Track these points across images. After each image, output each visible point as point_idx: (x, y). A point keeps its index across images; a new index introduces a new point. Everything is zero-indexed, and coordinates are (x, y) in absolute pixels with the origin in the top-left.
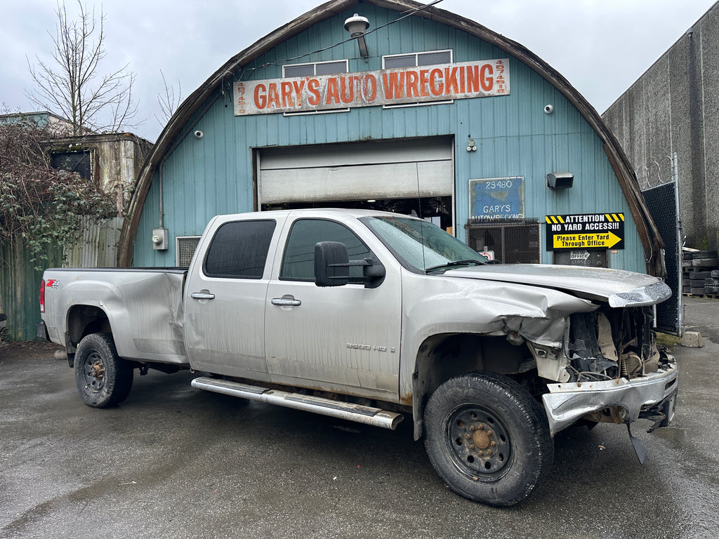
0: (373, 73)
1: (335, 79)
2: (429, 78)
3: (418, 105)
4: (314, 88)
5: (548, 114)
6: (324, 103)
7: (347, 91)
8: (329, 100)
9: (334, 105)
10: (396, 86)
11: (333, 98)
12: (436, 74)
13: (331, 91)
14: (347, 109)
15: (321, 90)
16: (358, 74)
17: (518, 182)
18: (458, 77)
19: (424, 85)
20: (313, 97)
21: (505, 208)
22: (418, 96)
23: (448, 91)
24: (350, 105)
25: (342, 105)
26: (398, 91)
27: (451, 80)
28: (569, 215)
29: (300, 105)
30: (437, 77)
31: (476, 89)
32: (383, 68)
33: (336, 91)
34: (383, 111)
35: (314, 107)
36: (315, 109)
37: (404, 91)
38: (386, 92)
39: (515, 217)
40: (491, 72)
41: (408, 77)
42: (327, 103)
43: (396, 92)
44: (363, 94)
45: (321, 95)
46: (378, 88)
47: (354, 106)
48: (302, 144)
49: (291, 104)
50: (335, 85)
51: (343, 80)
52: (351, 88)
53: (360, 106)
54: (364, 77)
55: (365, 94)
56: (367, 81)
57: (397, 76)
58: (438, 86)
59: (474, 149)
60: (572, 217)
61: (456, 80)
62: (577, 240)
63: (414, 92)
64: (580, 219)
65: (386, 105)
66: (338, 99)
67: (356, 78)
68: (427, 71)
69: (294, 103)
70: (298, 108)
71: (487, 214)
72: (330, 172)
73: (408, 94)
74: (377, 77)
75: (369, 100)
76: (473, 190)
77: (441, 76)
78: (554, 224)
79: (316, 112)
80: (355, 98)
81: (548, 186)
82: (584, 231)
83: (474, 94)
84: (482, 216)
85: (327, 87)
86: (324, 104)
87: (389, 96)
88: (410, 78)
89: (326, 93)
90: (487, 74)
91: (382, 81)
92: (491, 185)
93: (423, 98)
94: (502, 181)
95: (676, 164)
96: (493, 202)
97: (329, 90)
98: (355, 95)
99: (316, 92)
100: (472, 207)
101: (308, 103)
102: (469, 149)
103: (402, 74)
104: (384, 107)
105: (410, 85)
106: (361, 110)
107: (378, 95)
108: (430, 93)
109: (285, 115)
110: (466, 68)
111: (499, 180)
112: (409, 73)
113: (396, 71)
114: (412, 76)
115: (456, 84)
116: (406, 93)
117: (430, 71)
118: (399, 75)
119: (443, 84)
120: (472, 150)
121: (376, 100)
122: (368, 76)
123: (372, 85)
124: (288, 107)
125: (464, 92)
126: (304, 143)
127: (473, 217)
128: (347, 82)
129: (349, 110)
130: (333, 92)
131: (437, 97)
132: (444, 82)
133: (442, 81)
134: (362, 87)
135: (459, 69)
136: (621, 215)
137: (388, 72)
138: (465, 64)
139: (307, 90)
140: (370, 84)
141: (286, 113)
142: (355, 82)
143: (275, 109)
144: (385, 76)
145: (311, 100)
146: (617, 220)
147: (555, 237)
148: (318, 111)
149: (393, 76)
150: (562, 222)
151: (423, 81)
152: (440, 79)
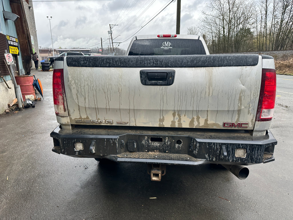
28: (10, 36)
39: (1, 32)
81: (4, 17)
82: (13, 46)
136: (17, 39)
146: (17, 42)
147: (10, 47)
150: (10, 39)
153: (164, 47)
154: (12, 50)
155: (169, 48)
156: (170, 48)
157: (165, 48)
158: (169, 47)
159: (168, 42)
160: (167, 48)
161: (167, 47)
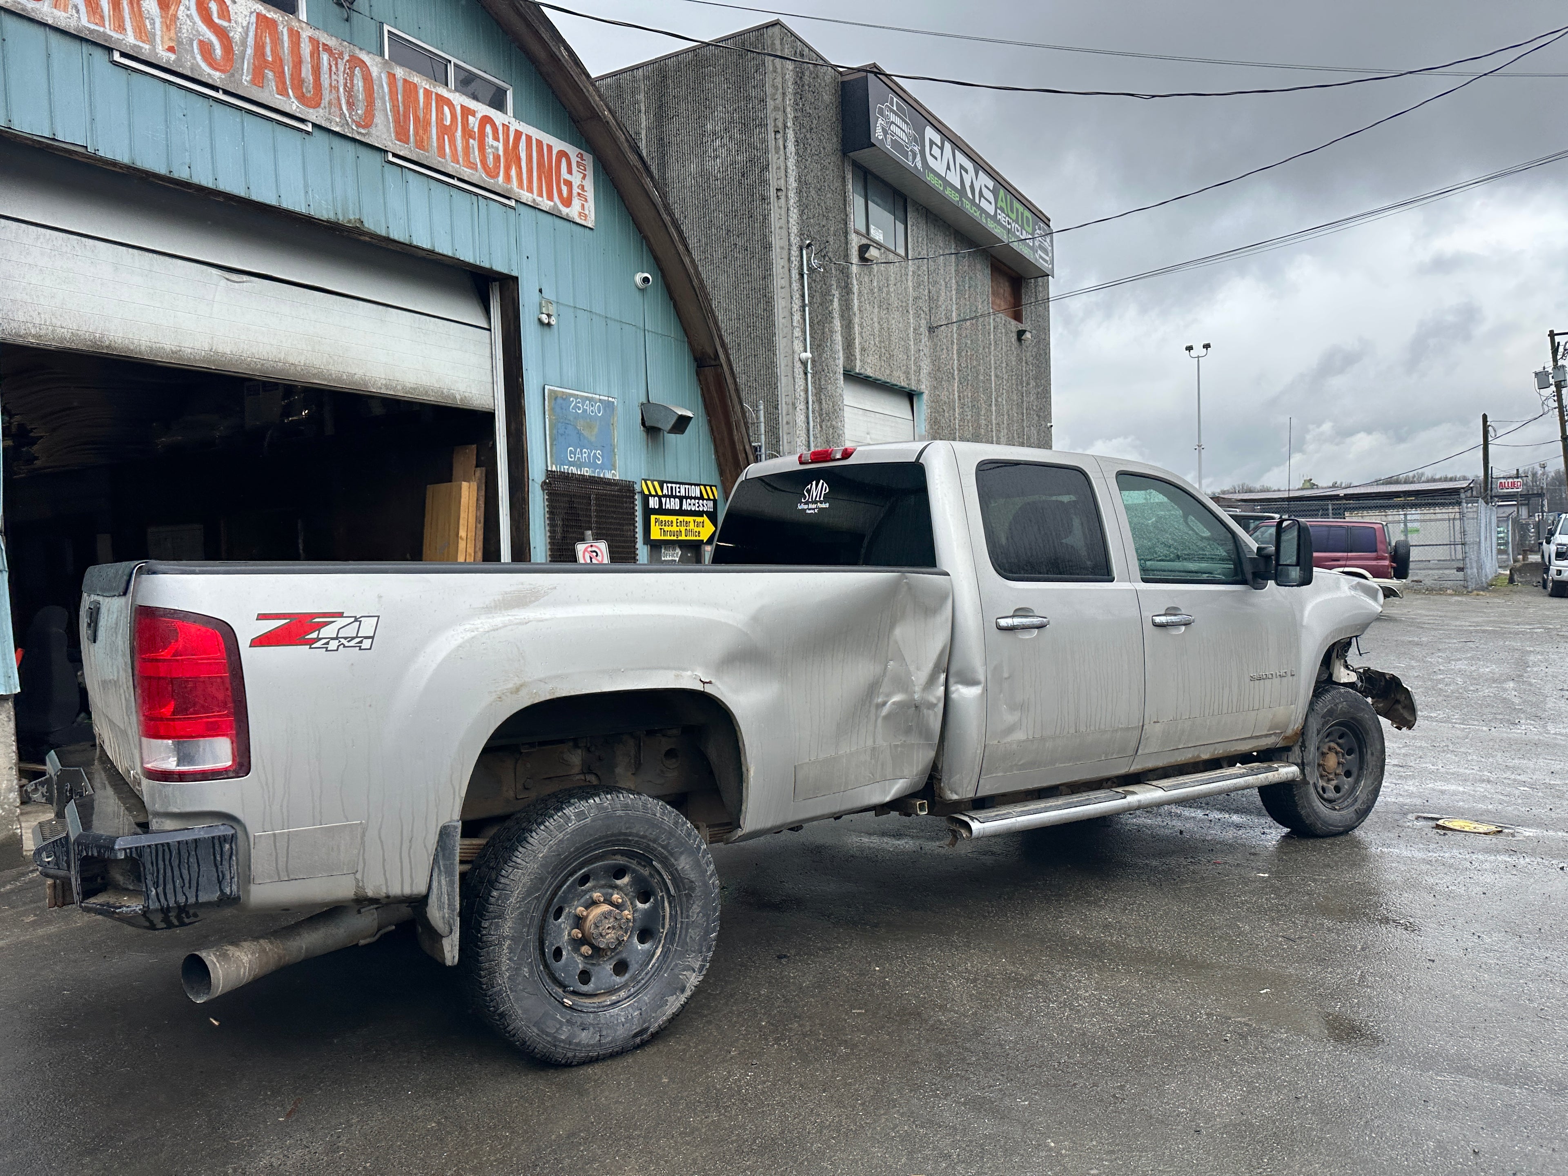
0: (364, 56)
1: (274, 22)
2: (476, 130)
3: (455, 182)
4: (216, 20)
5: (639, 289)
6: (246, 78)
7: (306, 71)
8: (258, 78)
9: (270, 95)
10: (417, 119)
11: (270, 74)
12: (488, 129)
13: (263, 54)
14: (303, 121)
15: (236, 35)
16: (332, 42)
17: (609, 406)
18: (523, 155)
19: (468, 143)
20: (211, 44)
21: (595, 454)
22: (458, 163)
23: (508, 178)
24: (314, 115)
25: (293, 106)
26: (421, 132)
27: (512, 156)
28: (667, 482)
29: (171, 49)
30: (491, 136)
31: (550, 197)
32: (387, 57)
33: (279, 61)
34: (387, 165)
35: (216, 77)
36: (218, 84)
37: (430, 138)
38: (397, 121)
39: (609, 475)
40: (570, 172)
41: (440, 111)
42: (253, 82)
43: (416, 133)
44: (343, 102)
45: (236, 48)
46: (378, 103)
47: (324, 124)
48: (176, 175)
49: (141, 31)
50: (276, 41)
51: (295, 36)
52: (316, 70)
53: (337, 129)
54: (346, 57)
55: (350, 105)
56: (352, 69)
57: (417, 92)
58: (491, 157)
59: (553, 321)
60: (669, 485)
61: (519, 159)
62: (675, 528)
63: (450, 146)
64: (678, 490)
65: (395, 155)
66: (284, 83)
67: (327, 48)
68: (473, 113)
69: (154, 35)
70: (165, 57)
71: (571, 464)
72: (223, 282)
73: (439, 151)
74: (375, 71)
75: (358, 125)
76: (552, 409)
77: (496, 139)
78: (652, 496)
79: (220, 95)
80: (325, 102)
81: (643, 424)
82: (681, 512)
83: (545, 204)
84: (566, 467)
85: (251, 34)
86: (244, 81)
87: (402, 135)
88: (443, 113)
89: (249, 51)
90: (564, 174)
91: (386, 89)
92: (576, 407)
93: (466, 173)
94: (590, 399)
95: (762, 419)
96: (581, 442)
97: (259, 48)
98: (327, 96)
99: (222, 34)
100: (551, 445)
101: (199, 58)
102: (544, 318)
103: (427, 93)
104: (390, 158)
105: (444, 130)
106: (337, 142)
107: (379, 119)
108: (479, 166)
109: (117, 57)
110: (534, 142)
111: (587, 398)
112: (442, 101)
113: (416, 79)
114: (446, 109)
115: (520, 168)
116: (435, 144)
117: (479, 115)
118: (421, 92)
119: (499, 156)
120: (549, 325)
121: (373, 130)
122: (356, 62)
123: (364, 86)
124: (130, 39)
125: (532, 193)
126: (181, 173)
127: (554, 469)
128: (306, 49)
129: (309, 128)
130: (270, 59)
131: (489, 182)
132: (501, 153)
133: (497, 149)
134: (342, 82)
135: (524, 137)
136: (714, 488)
137: (400, 72)
138: (536, 134)
139: (193, 11)
140: (359, 83)
141: (123, 55)
142: (325, 57)
143: (84, 21)
144: (392, 77)
145: (206, 49)
146: (712, 497)
147: (653, 517)
148: (226, 92)
149: (410, 89)
150: (660, 493)
151: (467, 133)
152: (495, 144)
153: (807, 503)
154: (666, 528)
155: (820, 509)
156: (823, 506)
157: (811, 506)
158: (821, 502)
159: (822, 481)
160: (814, 506)
161: (816, 502)
